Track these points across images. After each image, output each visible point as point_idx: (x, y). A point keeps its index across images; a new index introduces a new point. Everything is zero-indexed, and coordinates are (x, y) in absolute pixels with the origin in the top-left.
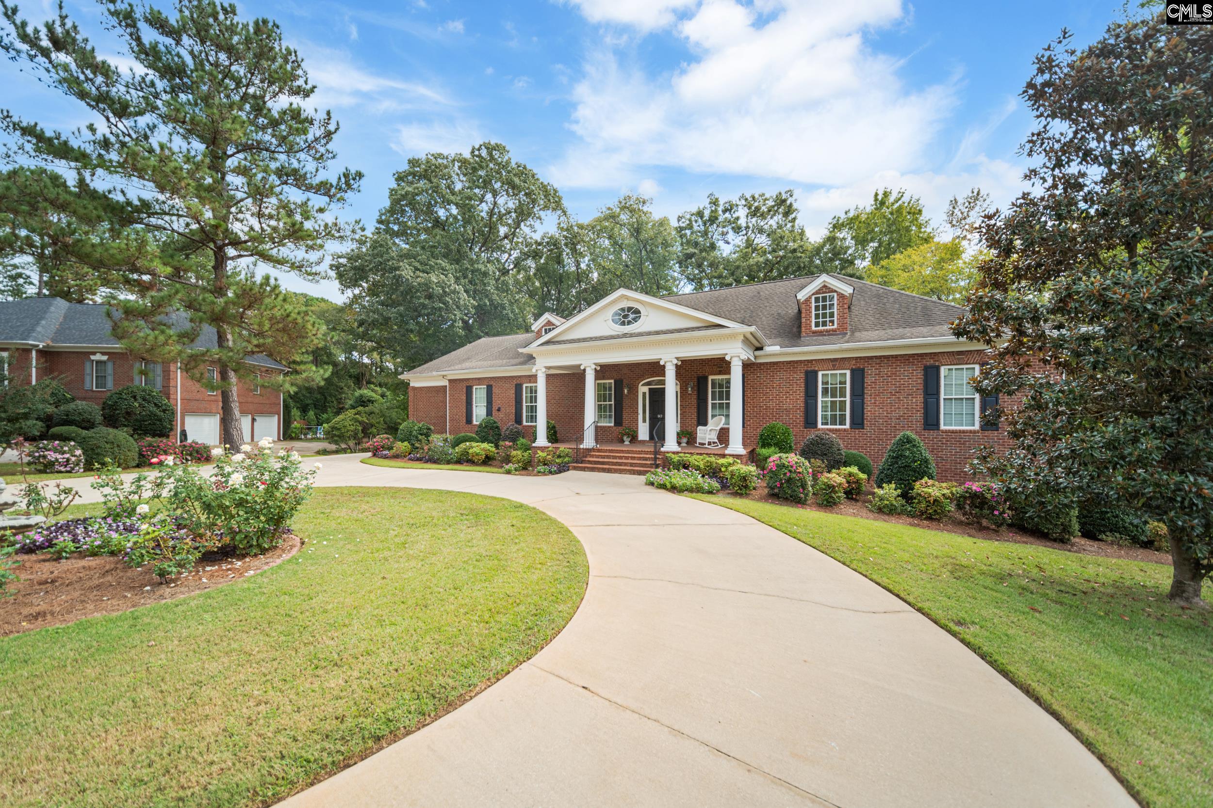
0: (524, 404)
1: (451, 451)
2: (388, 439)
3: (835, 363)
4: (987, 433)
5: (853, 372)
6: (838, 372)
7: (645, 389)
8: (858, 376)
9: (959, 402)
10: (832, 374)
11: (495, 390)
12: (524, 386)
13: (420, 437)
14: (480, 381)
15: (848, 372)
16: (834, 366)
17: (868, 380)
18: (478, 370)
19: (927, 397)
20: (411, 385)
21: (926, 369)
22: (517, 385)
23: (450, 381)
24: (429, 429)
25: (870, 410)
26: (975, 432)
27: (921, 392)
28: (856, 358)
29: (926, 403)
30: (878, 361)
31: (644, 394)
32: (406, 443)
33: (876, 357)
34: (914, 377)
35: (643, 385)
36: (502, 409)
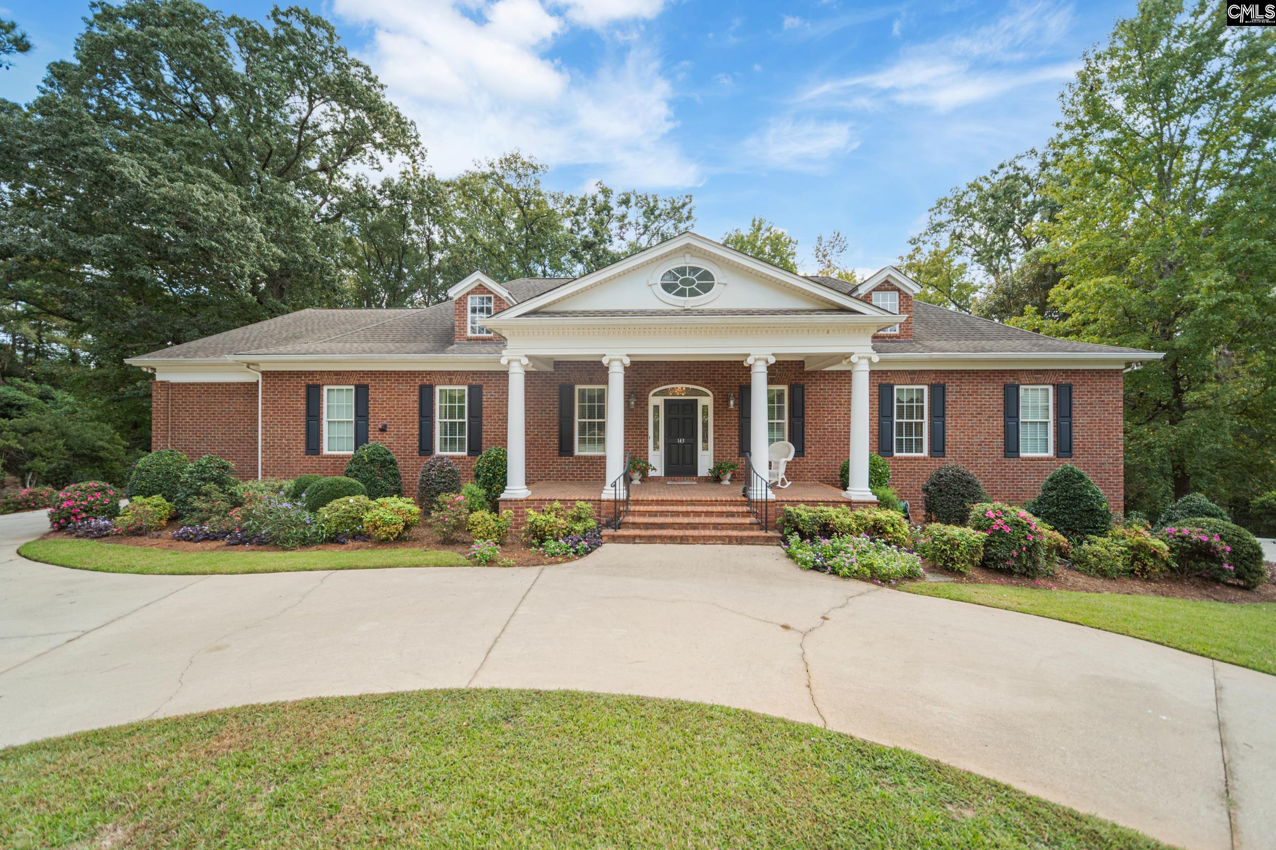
0: (437, 420)
1: (307, 516)
2: (103, 490)
3: (914, 376)
4: (1061, 460)
5: (932, 387)
6: (915, 387)
7: (659, 401)
8: (938, 393)
9: (1033, 426)
10: (907, 390)
11: (374, 394)
12: (437, 389)
13: (206, 488)
14: (339, 377)
15: (926, 389)
16: (912, 379)
17: (950, 398)
18: (338, 357)
19: (1007, 419)
20: (159, 377)
21: (1006, 388)
22: (422, 388)
23: (264, 373)
24: (226, 468)
25: (952, 435)
26: (1048, 459)
27: (1001, 414)
28: (936, 372)
29: (1006, 426)
30: (959, 376)
31: (656, 408)
32: (157, 499)
33: (957, 371)
34: (993, 397)
35: (655, 395)
36: (391, 428)
